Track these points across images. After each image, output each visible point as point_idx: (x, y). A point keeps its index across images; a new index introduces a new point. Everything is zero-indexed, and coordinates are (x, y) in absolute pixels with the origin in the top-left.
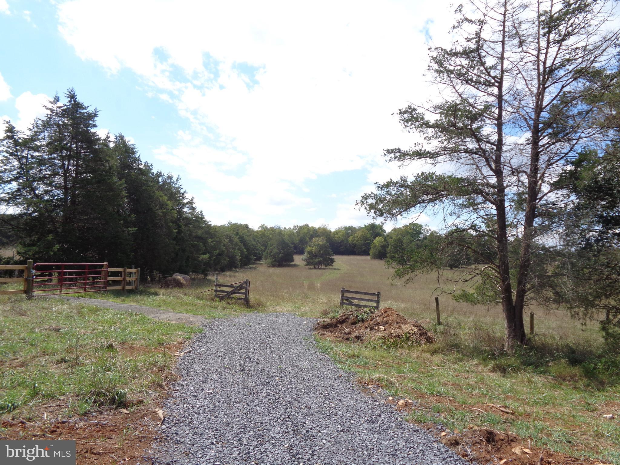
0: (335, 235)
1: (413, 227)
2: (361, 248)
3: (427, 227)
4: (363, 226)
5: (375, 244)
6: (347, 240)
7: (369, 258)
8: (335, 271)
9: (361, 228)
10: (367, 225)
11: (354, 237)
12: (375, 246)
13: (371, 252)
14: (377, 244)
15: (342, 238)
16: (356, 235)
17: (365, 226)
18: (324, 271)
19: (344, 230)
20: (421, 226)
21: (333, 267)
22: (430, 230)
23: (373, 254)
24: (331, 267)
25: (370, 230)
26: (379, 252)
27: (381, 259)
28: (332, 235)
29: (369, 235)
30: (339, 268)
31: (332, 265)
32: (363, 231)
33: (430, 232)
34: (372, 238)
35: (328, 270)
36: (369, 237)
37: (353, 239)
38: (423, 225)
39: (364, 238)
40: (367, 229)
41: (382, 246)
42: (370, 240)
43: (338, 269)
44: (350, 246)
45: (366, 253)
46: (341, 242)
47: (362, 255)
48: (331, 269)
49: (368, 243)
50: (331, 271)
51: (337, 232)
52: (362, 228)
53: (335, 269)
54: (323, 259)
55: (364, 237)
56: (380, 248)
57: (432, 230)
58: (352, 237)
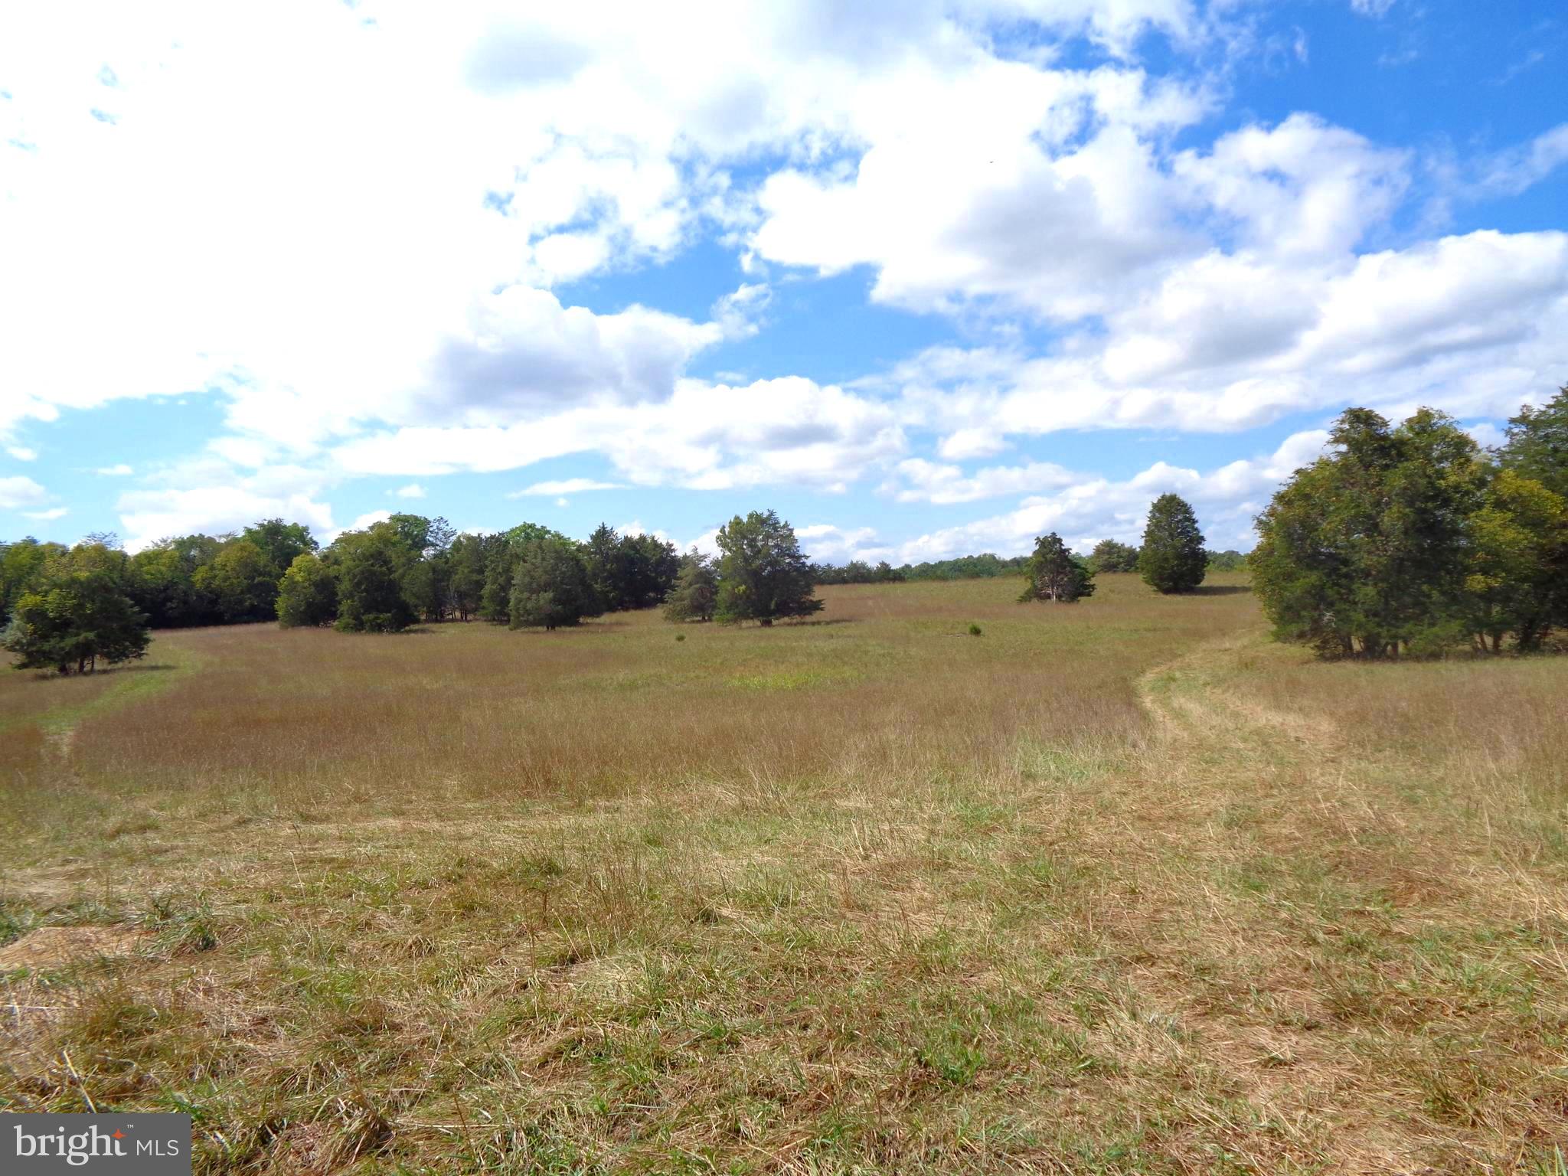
0: (141, 566)
1: (402, 528)
2: (241, 602)
3: (442, 525)
4: (241, 534)
5: (291, 578)
6: (187, 579)
7: (273, 626)
8: (156, 673)
9: (233, 541)
10: (255, 528)
11: (212, 568)
12: (293, 585)
13: (281, 605)
14: (298, 578)
15: (168, 575)
16: (218, 561)
17: (249, 531)
18: (104, 678)
19: (177, 549)
20: (427, 522)
21: (146, 661)
22: (454, 533)
23: (287, 612)
24: (135, 662)
25: (267, 544)
26: (309, 605)
27: (317, 625)
28: (130, 567)
29: (263, 560)
30: (170, 663)
31: (139, 656)
32: (243, 549)
33: (454, 538)
34: (274, 569)
35: (122, 674)
36: (265, 566)
37: (210, 574)
38: (430, 518)
39: (250, 569)
40: (256, 542)
41: (316, 585)
42: (269, 574)
43: (167, 667)
44: (200, 596)
45: (263, 613)
46: (166, 588)
47: (247, 622)
48: (139, 668)
49: (260, 584)
50: (138, 676)
51: (148, 558)
52: (236, 540)
53: (156, 668)
54: (99, 636)
55: (246, 565)
56: (313, 589)
57: (459, 533)
58: (205, 568)
